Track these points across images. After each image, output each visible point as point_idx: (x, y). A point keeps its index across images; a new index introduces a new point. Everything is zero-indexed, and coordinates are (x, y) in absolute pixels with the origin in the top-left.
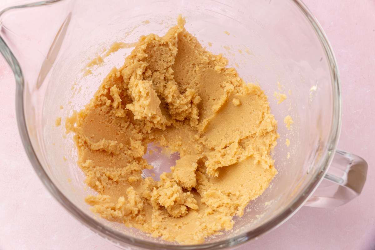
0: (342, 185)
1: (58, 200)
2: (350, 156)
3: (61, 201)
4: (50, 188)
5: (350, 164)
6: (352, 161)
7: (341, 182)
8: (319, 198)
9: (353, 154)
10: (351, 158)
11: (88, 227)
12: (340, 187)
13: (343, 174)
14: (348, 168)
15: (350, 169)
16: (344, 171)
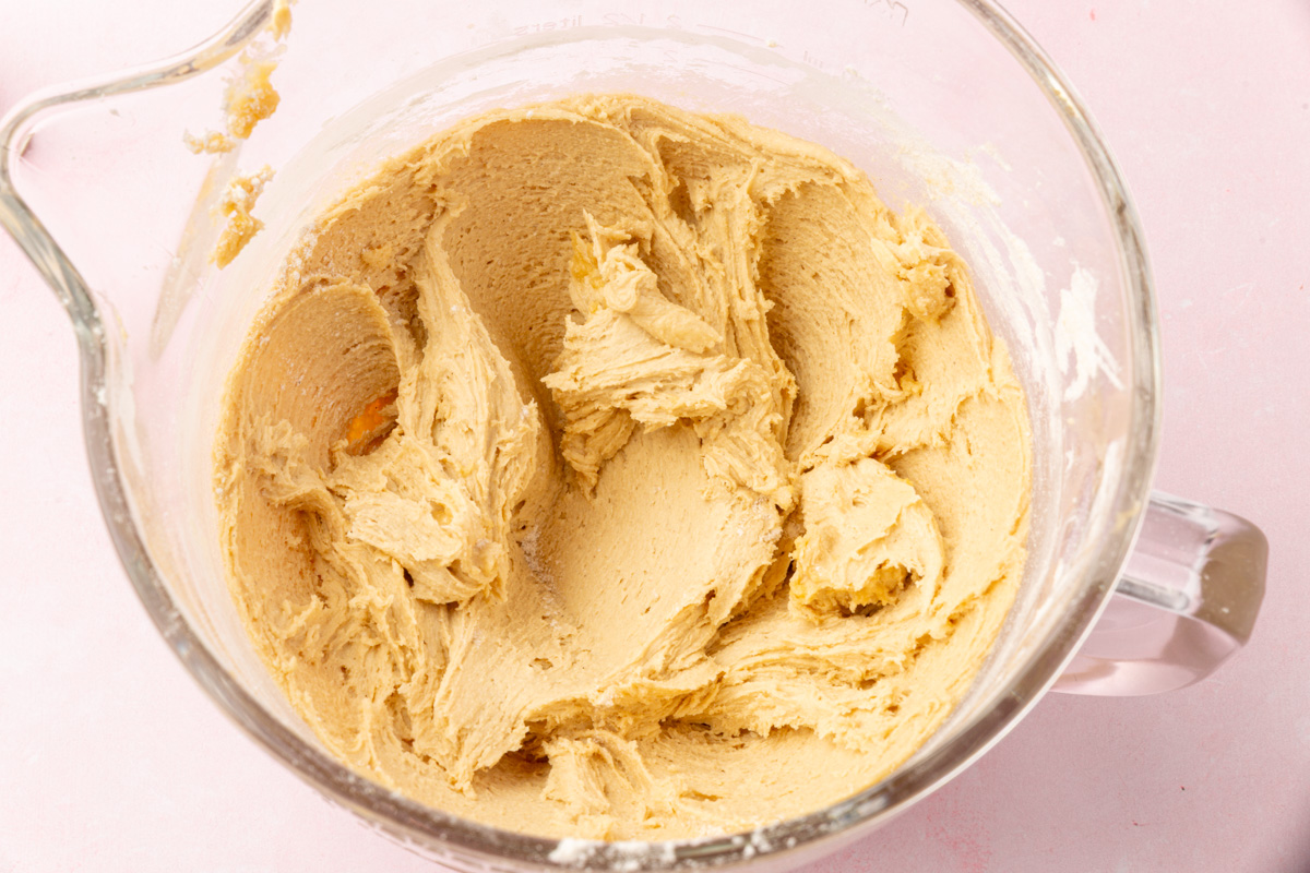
0: (1187, 613)
1: (242, 723)
2: (1206, 515)
3: (251, 724)
4: (219, 692)
5: (1209, 541)
6: (1214, 532)
7: (1179, 604)
8: (1118, 664)
9: (1217, 511)
10: (1211, 523)
11: (343, 806)
12: (1182, 620)
13: (1186, 578)
14: (1201, 556)
15: (1207, 560)
16: (1189, 565)
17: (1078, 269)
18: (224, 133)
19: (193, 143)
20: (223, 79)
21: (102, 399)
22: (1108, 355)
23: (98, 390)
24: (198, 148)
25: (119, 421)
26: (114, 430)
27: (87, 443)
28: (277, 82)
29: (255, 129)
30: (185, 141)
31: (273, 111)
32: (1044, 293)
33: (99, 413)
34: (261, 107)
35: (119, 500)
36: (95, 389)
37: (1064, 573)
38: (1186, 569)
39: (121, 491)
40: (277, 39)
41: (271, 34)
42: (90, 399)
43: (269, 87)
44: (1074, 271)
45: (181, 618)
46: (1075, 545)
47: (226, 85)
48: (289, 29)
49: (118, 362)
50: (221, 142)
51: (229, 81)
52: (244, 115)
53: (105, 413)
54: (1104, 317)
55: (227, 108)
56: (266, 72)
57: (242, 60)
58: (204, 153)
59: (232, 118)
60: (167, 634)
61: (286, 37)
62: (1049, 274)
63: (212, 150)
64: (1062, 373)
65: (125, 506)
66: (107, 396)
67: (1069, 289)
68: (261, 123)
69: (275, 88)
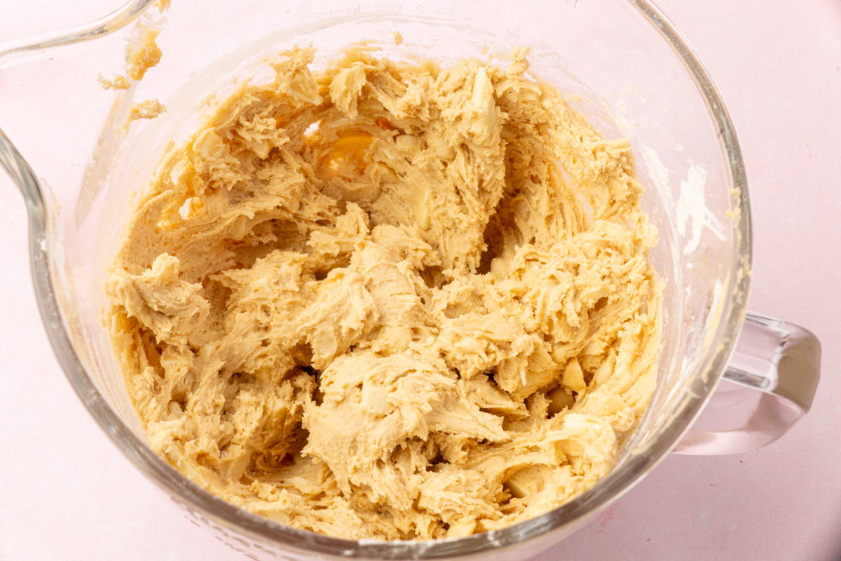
0: (768, 390)
2: (780, 326)
5: (782, 344)
6: (786, 337)
7: (764, 385)
9: (787, 323)
10: (784, 332)
12: (764, 396)
13: (768, 368)
14: (777, 354)
15: (782, 356)
16: (770, 360)
17: (693, 164)
18: (125, 76)
19: (104, 82)
20: (125, 38)
21: (43, 247)
22: (715, 219)
23: (41, 241)
24: (108, 85)
25: (55, 263)
26: (51, 268)
27: (33, 276)
28: (160, 42)
29: (145, 74)
30: (99, 81)
31: (158, 62)
32: (668, 185)
33: (41, 256)
34: (149, 59)
35: (55, 314)
36: (39, 241)
37: (688, 364)
38: (768, 362)
39: (56, 308)
40: (161, 12)
41: (157, 8)
42: (35, 249)
43: (156, 45)
44: (689, 167)
45: (97, 393)
46: (695, 346)
47: (127, 43)
48: (169, 5)
49: (54, 224)
50: (123, 82)
51: (129, 40)
52: (139, 64)
53: (46, 256)
54: (711, 195)
55: (127, 58)
56: (154, 35)
57: (138, 25)
58: (111, 89)
59: (131, 66)
60: (88, 403)
61: (167, 10)
62: (671, 171)
63: (117, 87)
64: (682, 237)
65: (59, 318)
66: (47, 246)
67: (686, 180)
68: (150, 70)
69: (158, 47)
